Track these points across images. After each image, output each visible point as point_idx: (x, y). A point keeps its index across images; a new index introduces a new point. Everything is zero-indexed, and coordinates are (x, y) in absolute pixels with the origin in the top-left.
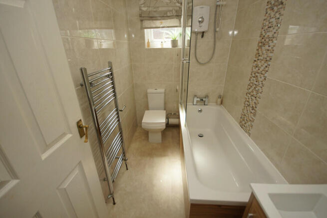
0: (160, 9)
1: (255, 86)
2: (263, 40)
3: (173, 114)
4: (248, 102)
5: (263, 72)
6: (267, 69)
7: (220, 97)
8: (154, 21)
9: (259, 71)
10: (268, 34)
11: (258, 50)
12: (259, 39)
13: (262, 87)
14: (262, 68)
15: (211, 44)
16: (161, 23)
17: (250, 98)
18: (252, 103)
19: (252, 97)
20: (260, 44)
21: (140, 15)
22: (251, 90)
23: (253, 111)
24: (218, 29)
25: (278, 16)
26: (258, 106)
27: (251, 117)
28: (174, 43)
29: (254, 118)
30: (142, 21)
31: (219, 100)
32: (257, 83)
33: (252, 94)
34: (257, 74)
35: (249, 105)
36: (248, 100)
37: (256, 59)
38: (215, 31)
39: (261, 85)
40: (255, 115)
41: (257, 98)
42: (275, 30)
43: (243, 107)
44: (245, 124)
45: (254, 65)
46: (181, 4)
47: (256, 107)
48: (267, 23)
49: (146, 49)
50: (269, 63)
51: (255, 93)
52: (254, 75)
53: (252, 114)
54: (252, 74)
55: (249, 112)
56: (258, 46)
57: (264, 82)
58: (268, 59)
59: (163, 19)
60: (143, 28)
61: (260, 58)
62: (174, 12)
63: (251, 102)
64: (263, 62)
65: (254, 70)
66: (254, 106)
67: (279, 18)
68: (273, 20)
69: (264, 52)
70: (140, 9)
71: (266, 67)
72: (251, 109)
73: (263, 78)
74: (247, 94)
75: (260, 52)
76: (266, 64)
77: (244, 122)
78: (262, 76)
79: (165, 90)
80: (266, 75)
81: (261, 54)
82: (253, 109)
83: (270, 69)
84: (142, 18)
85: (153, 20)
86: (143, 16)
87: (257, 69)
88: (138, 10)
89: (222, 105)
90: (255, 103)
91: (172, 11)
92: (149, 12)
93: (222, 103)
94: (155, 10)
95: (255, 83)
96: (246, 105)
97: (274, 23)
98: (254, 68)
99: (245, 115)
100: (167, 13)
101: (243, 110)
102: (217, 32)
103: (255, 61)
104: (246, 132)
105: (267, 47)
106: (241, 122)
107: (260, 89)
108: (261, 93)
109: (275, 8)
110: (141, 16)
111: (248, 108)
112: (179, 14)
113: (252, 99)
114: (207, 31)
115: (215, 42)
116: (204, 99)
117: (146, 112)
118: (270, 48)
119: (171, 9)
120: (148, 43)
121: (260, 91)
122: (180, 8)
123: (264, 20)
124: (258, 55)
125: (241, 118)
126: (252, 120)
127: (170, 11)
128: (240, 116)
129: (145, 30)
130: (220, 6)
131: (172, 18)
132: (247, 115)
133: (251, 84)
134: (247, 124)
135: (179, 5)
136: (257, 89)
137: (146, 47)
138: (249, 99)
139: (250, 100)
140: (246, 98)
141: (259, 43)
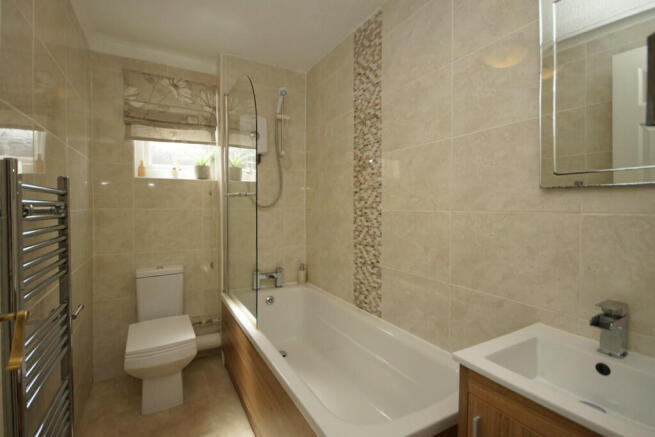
0: (172, 110)
1: (366, 229)
2: (361, 163)
3: (204, 322)
4: (361, 257)
5: (374, 205)
6: (378, 199)
7: (302, 267)
8: (158, 129)
9: (366, 205)
10: (366, 154)
11: (356, 177)
12: (354, 162)
13: (378, 228)
14: (371, 200)
15: (275, 175)
16: (175, 134)
17: (363, 250)
18: (369, 258)
19: (368, 248)
20: (358, 169)
21: (125, 112)
22: (362, 236)
23: (375, 271)
24: (283, 153)
25: (374, 130)
26: (382, 259)
27: (374, 282)
28: (202, 171)
29: (379, 281)
30: (128, 124)
31: (302, 274)
32: (369, 224)
33: (365, 242)
34: (364, 210)
35: (364, 264)
36: (360, 255)
37: (357, 190)
38: (279, 156)
39: (376, 225)
40: (379, 275)
41: (376, 247)
42: (375, 148)
43: (353, 270)
44: (366, 298)
45: (356, 198)
46: (214, 109)
47: (378, 262)
48: (361, 141)
49: (137, 179)
50: (379, 191)
51: (369, 240)
52: (359, 213)
53: (374, 276)
54: (355, 213)
55: (367, 274)
56: (355, 170)
57: (379, 219)
58: (377, 185)
59: (179, 128)
60: (130, 137)
61: (362, 186)
62: (201, 119)
63: (366, 256)
64: (369, 192)
65: (358, 206)
66: (374, 261)
67: (376, 134)
68: (369, 136)
69: (367, 177)
70: (126, 103)
71: (377, 196)
72: (369, 268)
73: (377, 213)
74: (355, 246)
75: (361, 179)
76: (375, 194)
77: (362, 297)
78: (374, 211)
79: (185, 267)
80: (379, 208)
81: (362, 181)
82: (373, 268)
83: (384, 198)
84: (130, 120)
85: (155, 126)
86: (132, 115)
87: (363, 202)
88: (122, 104)
89: (308, 284)
90: (374, 255)
91: (197, 117)
92: (148, 111)
93: (307, 279)
94: (161, 109)
95: (366, 224)
96: (360, 265)
97: (372, 140)
98: (356, 203)
99: (362, 283)
100: (186, 118)
101: (355, 275)
102: (282, 157)
103: (356, 192)
104: (372, 312)
105: (369, 170)
106: (357, 298)
107: (376, 230)
108: (380, 237)
109: (368, 122)
110: (127, 115)
111: (364, 268)
112: (212, 124)
113: (367, 251)
114: (266, 155)
115: (280, 173)
116: (275, 275)
117: (133, 327)
118: (375, 171)
119: (195, 113)
120: (141, 168)
121: (378, 233)
122: (213, 115)
123: (355, 138)
124: (358, 184)
125: (355, 291)
126: (376, 285)
127: (193, 116)
128: (353, 288)
129: (135, 142)
130: (281, 120)
131: (199, 129)
132: (366, 282)
133: (360, 228)
134: (370, 297)
135: (211, 110)
136: (371, 232)
137: (136, 175)
138: (361, 252)
139: (365, 253)
140: (356, 253)
141: (355, 167)
